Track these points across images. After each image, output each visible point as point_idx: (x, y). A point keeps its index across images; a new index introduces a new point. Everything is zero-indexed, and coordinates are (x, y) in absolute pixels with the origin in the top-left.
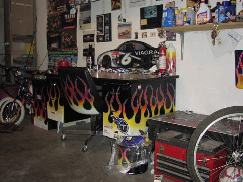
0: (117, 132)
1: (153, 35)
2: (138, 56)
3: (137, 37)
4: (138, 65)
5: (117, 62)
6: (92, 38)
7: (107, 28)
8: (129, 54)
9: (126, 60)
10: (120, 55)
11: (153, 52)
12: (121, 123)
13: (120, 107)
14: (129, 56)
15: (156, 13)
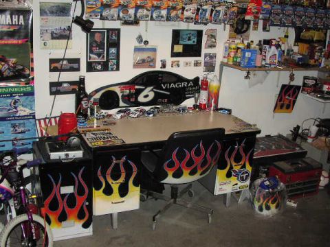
0: (236, 184)
1: (187, 64)
2: (166, 90)
3: (164, 66)
4: (166, 100)
5: (129, 100)
6: (75, 66)
7: (113, 50)
8: (152, 87)
9: (146, 96)
10: (137, 90)
11: (187, 85)
12: (243, 174)
13: (244, 157)
14: (152, 90)
15: (195, 40)
